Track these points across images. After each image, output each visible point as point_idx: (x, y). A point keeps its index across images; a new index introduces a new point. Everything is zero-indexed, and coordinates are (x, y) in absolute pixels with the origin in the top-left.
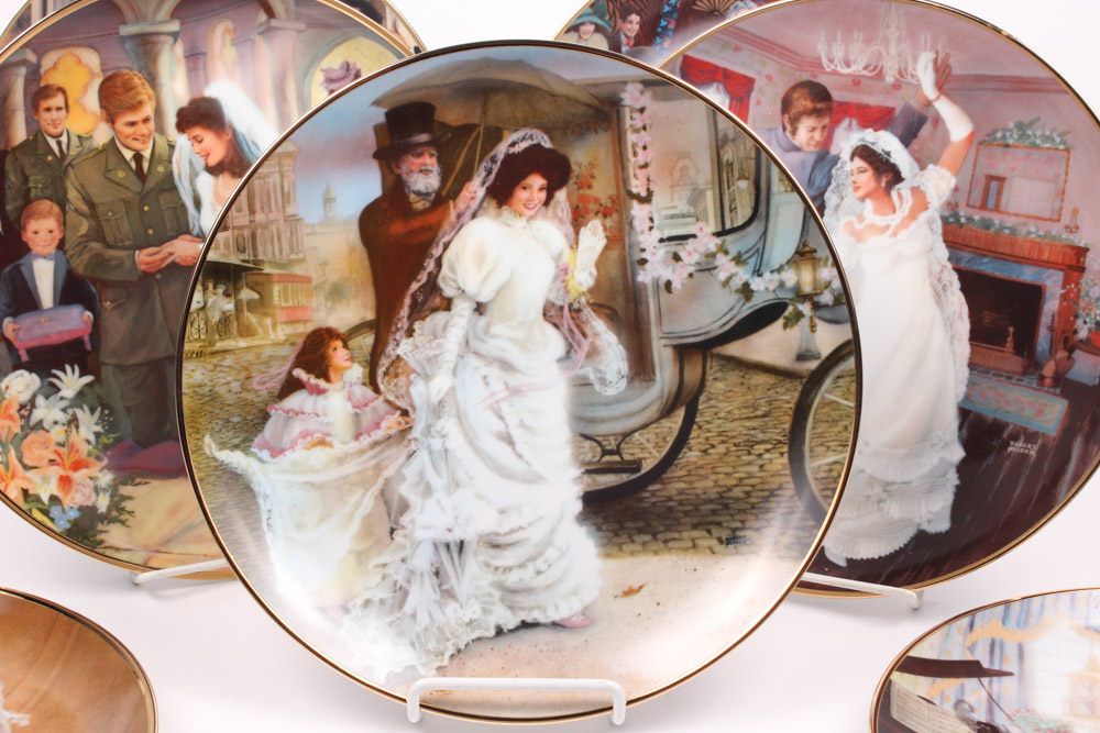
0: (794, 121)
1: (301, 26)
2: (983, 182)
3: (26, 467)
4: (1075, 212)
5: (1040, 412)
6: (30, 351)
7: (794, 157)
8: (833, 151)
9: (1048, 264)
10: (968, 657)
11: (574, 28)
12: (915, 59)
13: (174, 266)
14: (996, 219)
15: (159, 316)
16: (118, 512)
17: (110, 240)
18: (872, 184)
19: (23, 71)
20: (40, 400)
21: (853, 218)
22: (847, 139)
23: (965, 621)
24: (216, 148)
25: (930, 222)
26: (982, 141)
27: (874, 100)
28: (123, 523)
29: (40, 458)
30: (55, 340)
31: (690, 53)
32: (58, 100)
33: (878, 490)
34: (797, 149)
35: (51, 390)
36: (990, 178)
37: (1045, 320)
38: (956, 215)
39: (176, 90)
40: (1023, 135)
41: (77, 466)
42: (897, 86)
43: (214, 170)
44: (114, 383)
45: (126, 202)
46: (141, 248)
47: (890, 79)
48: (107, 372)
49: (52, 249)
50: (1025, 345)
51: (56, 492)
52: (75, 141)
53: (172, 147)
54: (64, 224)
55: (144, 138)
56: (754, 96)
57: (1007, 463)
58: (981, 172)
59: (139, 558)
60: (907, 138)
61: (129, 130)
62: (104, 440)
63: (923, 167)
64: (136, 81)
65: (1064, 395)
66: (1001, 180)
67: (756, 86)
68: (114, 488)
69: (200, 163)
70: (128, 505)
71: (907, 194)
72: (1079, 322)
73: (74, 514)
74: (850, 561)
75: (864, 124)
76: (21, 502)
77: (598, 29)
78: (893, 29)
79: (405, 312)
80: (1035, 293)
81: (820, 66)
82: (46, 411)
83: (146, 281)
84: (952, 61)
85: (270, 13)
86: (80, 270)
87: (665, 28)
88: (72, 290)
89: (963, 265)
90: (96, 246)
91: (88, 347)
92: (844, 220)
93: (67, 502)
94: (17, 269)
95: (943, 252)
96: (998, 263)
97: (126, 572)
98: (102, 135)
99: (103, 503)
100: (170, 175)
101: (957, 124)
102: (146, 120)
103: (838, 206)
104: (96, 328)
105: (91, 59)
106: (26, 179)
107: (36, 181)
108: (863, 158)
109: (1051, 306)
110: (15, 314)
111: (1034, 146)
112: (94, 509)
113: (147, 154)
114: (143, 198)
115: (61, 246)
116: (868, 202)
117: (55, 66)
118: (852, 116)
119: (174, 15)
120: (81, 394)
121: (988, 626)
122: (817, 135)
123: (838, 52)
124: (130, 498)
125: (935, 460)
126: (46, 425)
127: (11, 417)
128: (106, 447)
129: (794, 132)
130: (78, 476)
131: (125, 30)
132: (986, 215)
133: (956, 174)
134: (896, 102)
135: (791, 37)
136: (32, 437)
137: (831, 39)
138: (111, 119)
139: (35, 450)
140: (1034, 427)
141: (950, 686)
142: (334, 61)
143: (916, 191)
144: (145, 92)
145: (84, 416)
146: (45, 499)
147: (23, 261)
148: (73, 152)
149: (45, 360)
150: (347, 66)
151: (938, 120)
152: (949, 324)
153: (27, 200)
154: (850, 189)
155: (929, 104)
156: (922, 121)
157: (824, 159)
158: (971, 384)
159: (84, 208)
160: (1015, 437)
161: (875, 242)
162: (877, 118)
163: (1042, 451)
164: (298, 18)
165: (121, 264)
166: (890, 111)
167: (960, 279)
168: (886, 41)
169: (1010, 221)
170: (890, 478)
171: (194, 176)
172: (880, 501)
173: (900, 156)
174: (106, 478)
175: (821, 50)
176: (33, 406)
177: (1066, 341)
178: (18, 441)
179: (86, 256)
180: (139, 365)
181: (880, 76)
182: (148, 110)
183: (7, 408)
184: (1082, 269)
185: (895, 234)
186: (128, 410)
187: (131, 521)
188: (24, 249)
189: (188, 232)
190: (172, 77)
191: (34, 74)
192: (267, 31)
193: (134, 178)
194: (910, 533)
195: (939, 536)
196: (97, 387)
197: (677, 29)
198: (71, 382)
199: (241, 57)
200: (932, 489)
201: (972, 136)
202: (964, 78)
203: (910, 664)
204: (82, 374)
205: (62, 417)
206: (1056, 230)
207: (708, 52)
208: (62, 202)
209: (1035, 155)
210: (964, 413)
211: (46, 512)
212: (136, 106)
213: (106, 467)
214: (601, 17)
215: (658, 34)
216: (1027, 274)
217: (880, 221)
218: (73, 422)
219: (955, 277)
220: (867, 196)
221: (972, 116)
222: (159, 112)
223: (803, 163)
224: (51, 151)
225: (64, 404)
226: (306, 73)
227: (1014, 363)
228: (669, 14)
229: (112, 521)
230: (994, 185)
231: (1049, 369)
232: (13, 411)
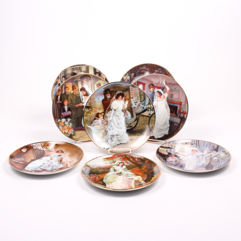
0: (150, 88)
1: (94, 79)
2: (171, 95)
3: (64, 129)
4: (181, 98)
5: (178, 121)
6: (65, 116)
7: (150, 92)
8: (155, 92)
9: (178, 104)
10: (168, 147)
11: (125, 75)
12: (163, 81)
13: (80, 106)
14: (172, 99)
15: (78, 112)
16: (74, 134)
17: (73, 104)
18: (159, 95)
19: (64, 85)
20: (66, 122)
21: (157, 99)
22: (156, 90)
23: (169, 143)
24: (85, 93)
25: (165, 99)
26: (171, 90)
27: (159, 86)
28: (75, 136)
29: (66, 128)
30: (67, 115)
31: (138, 81)
32: (67, 88)
33: (160, 130)
34: (151, 91)
35: (67, 121)
36: (172, 94)
37: (178, 110)
38: (168, 99)
39: (80, 87)
40: (175, 90)
41: (70, 129)
42: (161, 84)
43: (84, 95)
44: (73, 120)
45: (75, 99)
46: (76, 104)
47: (160, 83)
48: (73, 118)
49: (67, 105)
50: (176, 113)
51: (68, 132)
52: (69, 93)
53: (80, 93)
54: (68, 102)
55: (77, 92)
56: (146, 85)
57: (174, 126)
58: (171, 94)
59: (77, 140)
60: (163, 90)
61: (75, 91)
62: (73, 126)
63: (164, 93)
64: (76, 86)
65: (180, 118)
66: (173, 95)
67: (146, 84)
68: (74, 132)
69: (83, 95)
70: (75, 134)
71: (163, 96)
72: (181, 110)
73: (70, 135)
74: (157, 138)
75: (158, 89)
76: (64, 133)
77: (128, 75)
78: (160, 78)
79: (107, 111)
80: (177, 107)
81: (153, 82)
82: (66, 123)
83: (77, 108)
84: (167, 81)
85: (90, 78)
86: (70, 107)
87: (137, 75)
88: (69, 109)
89: (169, 104)
90: (72, 104)
91: (71, 116)
92: (156, 99)
93: (69, 133)
94: (63, 107)
95: (167, 103)
96: (173, 104)
97: (75, 141)
98: (72, 92)
99: (73, 133)
100: (79, 96)
101: (168, 89)
102: (77, 90)
103: (155, 98)
104: (72, 113)
105: (71, 84)
106: (64, 97)
107: (65, 97)
108: (158, 92)
109: (178, 109)
110: (63, 112)
111: (176, 91)
112: (72, 134)
113: (77, 94)
114: (77, 99)
115: (68, 104)
116: (159, 97)
117: (67, 85)
118: (157, 88)
119: (80, 78)
120: (70, 121)
121: (171, 144)
122: (153, 90)
123: (155, 80)
124: (75, 133)
125: (167, 126)
126: (66, 125)
127: (63, 124)
128: (73, 127)
129: (150, 89)
130: (70, 130)
131: (75, 80)
132: (171, 98)
133: (168, 94)
134: (161, 86)
135: (149, 79)
136: (65, 126)
137: (154, 79)
138: (73, 90)
139: (65, 128)
140: (177, 122)
141: (166, 149)
142: (97, 83)
143: (164, 96)
144: (77, 87)
145: (70, 123)
146: (67, 133)
147: (64, 106)
148: (69, 94)
149: (66, 117)
150: (99, 83)
151: (166, 88)
152: (168, 111)
153: (64, 100)
154: (156, 96)
155: (165, 86)
156: (164, 88)
157: (154, 92)
158: (170, 118)
159: (70, 100)
160: (175, 123)
161: (160, 102)
162: (159, 88)
163: (178, 125)
164: (93, 78)
165: (74, 106)
166: (160, 87)
167: (169, 106)
168: (160, 79)
169: (174, 99)
170: (162, 129)
171: (82, 96)
172: (161, 131)
173: (162, 92)
174: (73, 131)
175: (153, 80)
176: (65, 122)
177: (180, 112)
178: (63, 126)
179: (70, 106)
180: (76, 118)
181: (159, 83)
182: (77, 89)
183: (62, 123)
184: (181, 104)
185: (162, 101)
186: (75, 123)
187: (76, 135)
188: (64, 105)
189: (82, 103)
190: (80, 85)
191: (65, 86)
192: (90, 80)
193: (76, 97)
194: (164, 135)
195: (167, 135)
196: (72, 120)
197: (138, 75)
198: (69, 120)
199: (87, 83)
200: (166, 129)
201: (169, 90)
202: (168, 83)
203: (161, 147)
204: (70, 119)
205: (68, 124)
206: (179, 100)
207: (140, 81)
208: (68, 100)
209: (176, 92)
210: (170, 121)
211: (67, 134)
212: (76, 89)
213: (73, 129)
214: (129, 73)
215: (136, 76)
216: (176, 105)
217: (160, 99)
218: (69, 124)
219: (168, 106)
220: (158, 97)
221: (169, 87)
222: (78, 89)
223: (151, 93)
224: (67, 94)
225: (68, 122)
226: (94, 84)
227: (175, 115)
228: (137, 73)
229: (74, 135)
230: (172, 95)
231: (178, 116)
232: (63, 123)
